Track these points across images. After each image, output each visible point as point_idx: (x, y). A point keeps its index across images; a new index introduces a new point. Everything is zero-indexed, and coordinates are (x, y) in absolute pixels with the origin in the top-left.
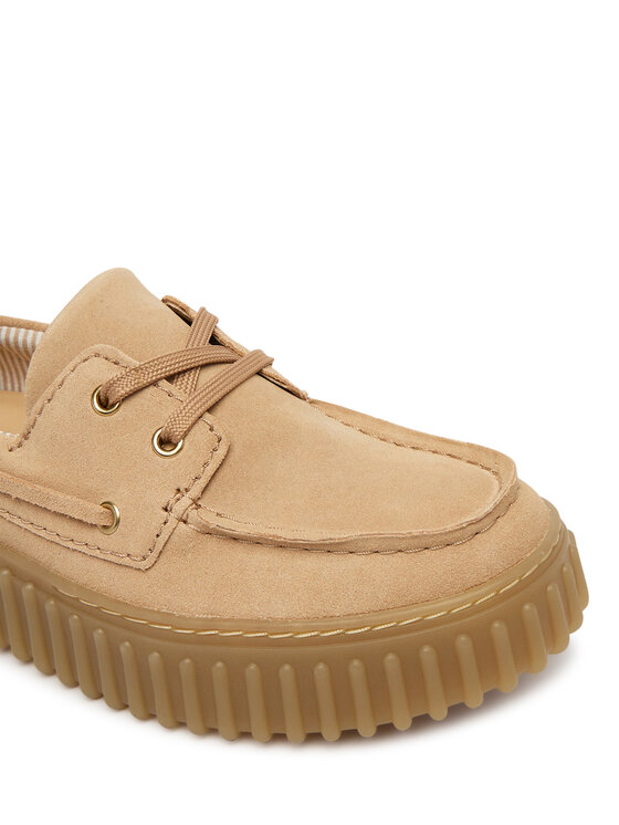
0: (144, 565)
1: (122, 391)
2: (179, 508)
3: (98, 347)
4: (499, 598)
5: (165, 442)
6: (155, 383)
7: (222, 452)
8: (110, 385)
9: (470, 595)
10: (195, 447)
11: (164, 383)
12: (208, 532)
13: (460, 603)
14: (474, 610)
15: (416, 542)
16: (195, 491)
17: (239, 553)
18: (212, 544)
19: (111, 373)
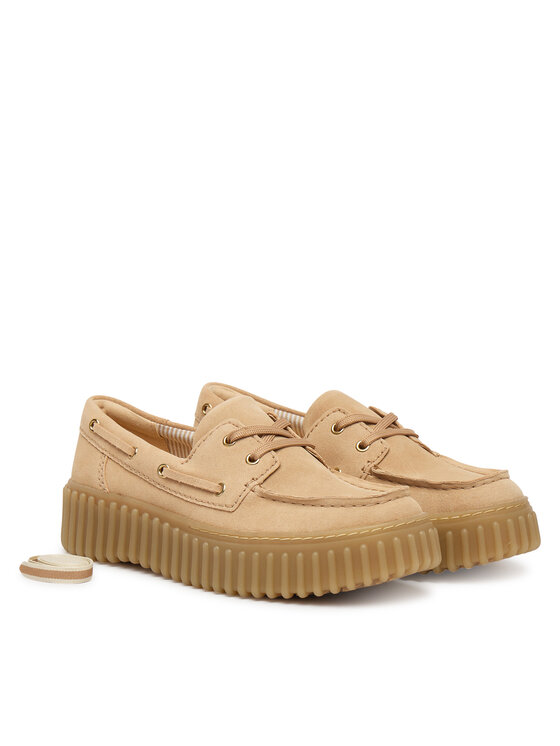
0: (231, 509)
1: (236, 436)
2: (251, 485)
3: (230, 420)
4: (382, 531)
5: (252, 460)
6: (252, 436)
7: (276, 466)
8: (232, 434)
9: (370, 527)
10: (265, 464)
11: (256, 436)
12: (264, 496)
13: (365, 530)
14: (370, 534)
15: (349, 501)
16: (261, 480)
17: (274, 506)
18: (263, 502)
19: (232, 429)
